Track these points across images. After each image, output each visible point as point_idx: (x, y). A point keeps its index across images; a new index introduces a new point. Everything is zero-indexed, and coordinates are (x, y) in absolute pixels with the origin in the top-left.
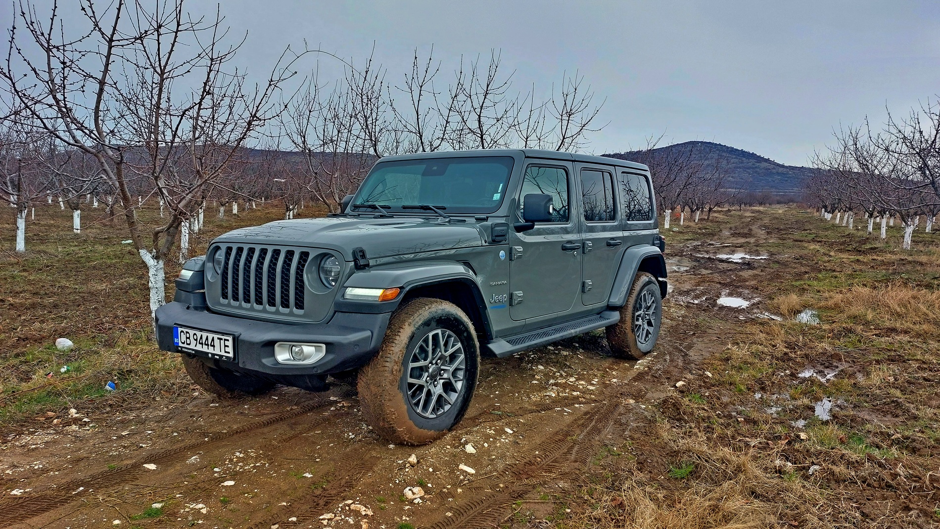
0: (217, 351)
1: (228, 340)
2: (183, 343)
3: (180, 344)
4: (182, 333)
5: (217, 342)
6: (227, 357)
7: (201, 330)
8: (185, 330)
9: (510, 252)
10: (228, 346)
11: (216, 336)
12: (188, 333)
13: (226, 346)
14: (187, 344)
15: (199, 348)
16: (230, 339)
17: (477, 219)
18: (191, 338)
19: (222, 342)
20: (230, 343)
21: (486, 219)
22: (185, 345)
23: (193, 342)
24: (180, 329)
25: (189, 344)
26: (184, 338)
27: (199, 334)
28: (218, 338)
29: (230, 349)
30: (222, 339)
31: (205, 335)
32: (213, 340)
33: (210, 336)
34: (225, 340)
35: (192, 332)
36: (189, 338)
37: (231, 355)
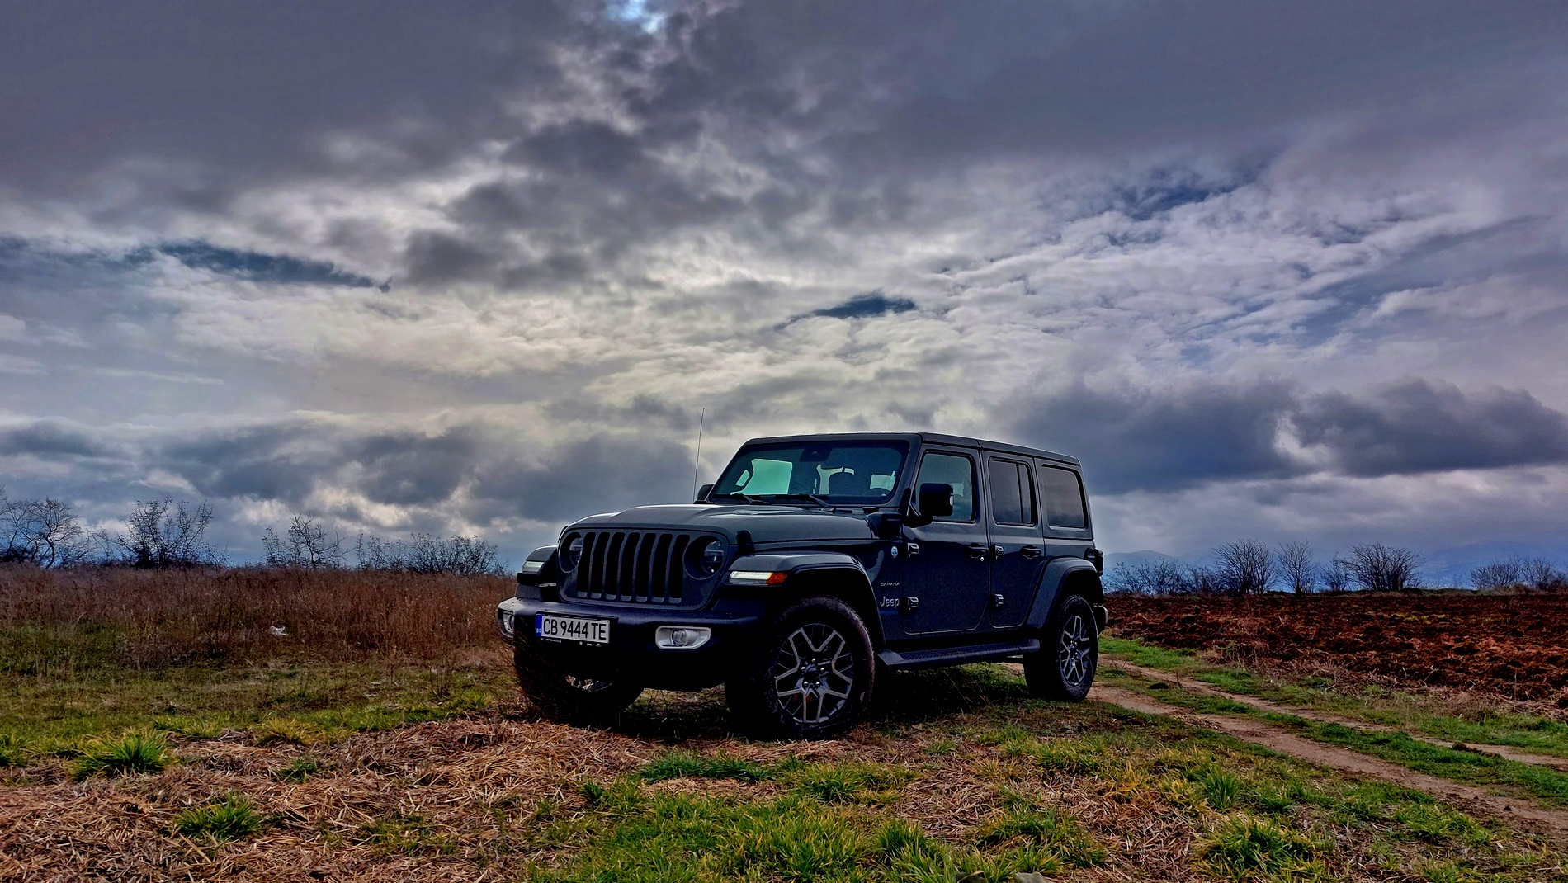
0: (590, 638)
1: (605, 625)
2: (548, 633)
3: (543, 635)
4: (547, 622)
5: (590, 628)
6: (601, 644)
7: (572, 616)
8: (551, 618)
9: (902, 548)
10: (604, 632)
11: (590, 622)
12: (555, 621)
13: (601, 632)
14: (553, 634)
15: (568, 636)
16: (607, 623)
17: (864, 509)
18: (559, 626)
19: (597, 627)
20: (606, 629)
21: (876, 510)
22: (550, 635)
23: (561, 631)
24: (544, 618)
25: (555, 634)
26: (548, 627)
27: (568, 621)
28: (592, 624)
29: (606, 635)
30: (597, 624)
31: (576, 621)
32: (586, 626)
33: (583, 622)
34: (601, 625)
35: (559, 620)
36: (555, 627)
37: (606, 641)
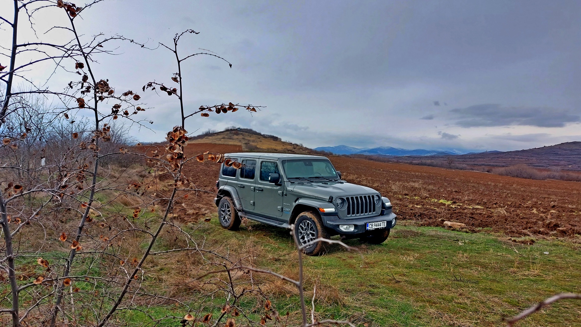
0: (382, 227)
2: (370, 227)
3: (368, 229)
4: (370, 225)
5: (382, 224)
6: (385, 227)
7: (377, 222)
11: (382, 222)
12: (372, 224)
13: (384, 224)
15: (376, 227)
16: (386, 222)
20: (386, 223)
23: (374, 226)
25: (372, 227)
27: (376, 223)
29: (386, 225)
31: (378, 223)
33: (380, 223)
34: (384, 222)
35: (374, 223)
37: (385, 226)
